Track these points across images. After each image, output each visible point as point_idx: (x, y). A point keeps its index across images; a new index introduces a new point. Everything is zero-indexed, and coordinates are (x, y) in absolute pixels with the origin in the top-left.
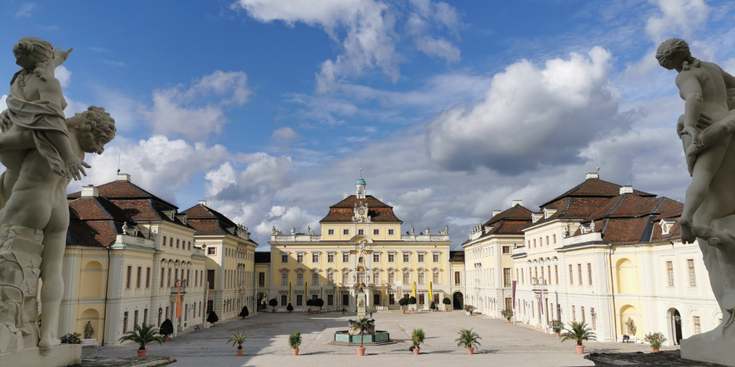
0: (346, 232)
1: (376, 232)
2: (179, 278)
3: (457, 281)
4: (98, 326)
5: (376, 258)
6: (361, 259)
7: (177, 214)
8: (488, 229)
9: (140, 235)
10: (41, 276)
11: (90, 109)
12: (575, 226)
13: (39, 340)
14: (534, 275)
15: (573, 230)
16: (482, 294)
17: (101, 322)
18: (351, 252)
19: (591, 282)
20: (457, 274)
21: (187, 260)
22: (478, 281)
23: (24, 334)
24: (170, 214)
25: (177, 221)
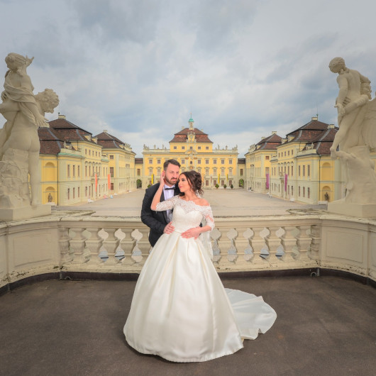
0: (183, 148)
1: (199, 148)
2: (95, 171)
3: (242, 173)
4: (54, 195)
5: (199, 162)
6: (191, 163)
7: (92, 137)
8: (258, 147)
9: (73, 149)
10: (29, 173)
11: (46, 90)
12: (303, 146)
13: (31, 202)
14: (281, 171)
15: (302, 147)
16: (254, 180)
17: (56, 193)
18: (186, 158)
19: (309, 175)
20: (242, 170)
21: (99, 162)
22: (252, 174)
23: (24, 200)
24: (88, 137)
25: (92, 142)
